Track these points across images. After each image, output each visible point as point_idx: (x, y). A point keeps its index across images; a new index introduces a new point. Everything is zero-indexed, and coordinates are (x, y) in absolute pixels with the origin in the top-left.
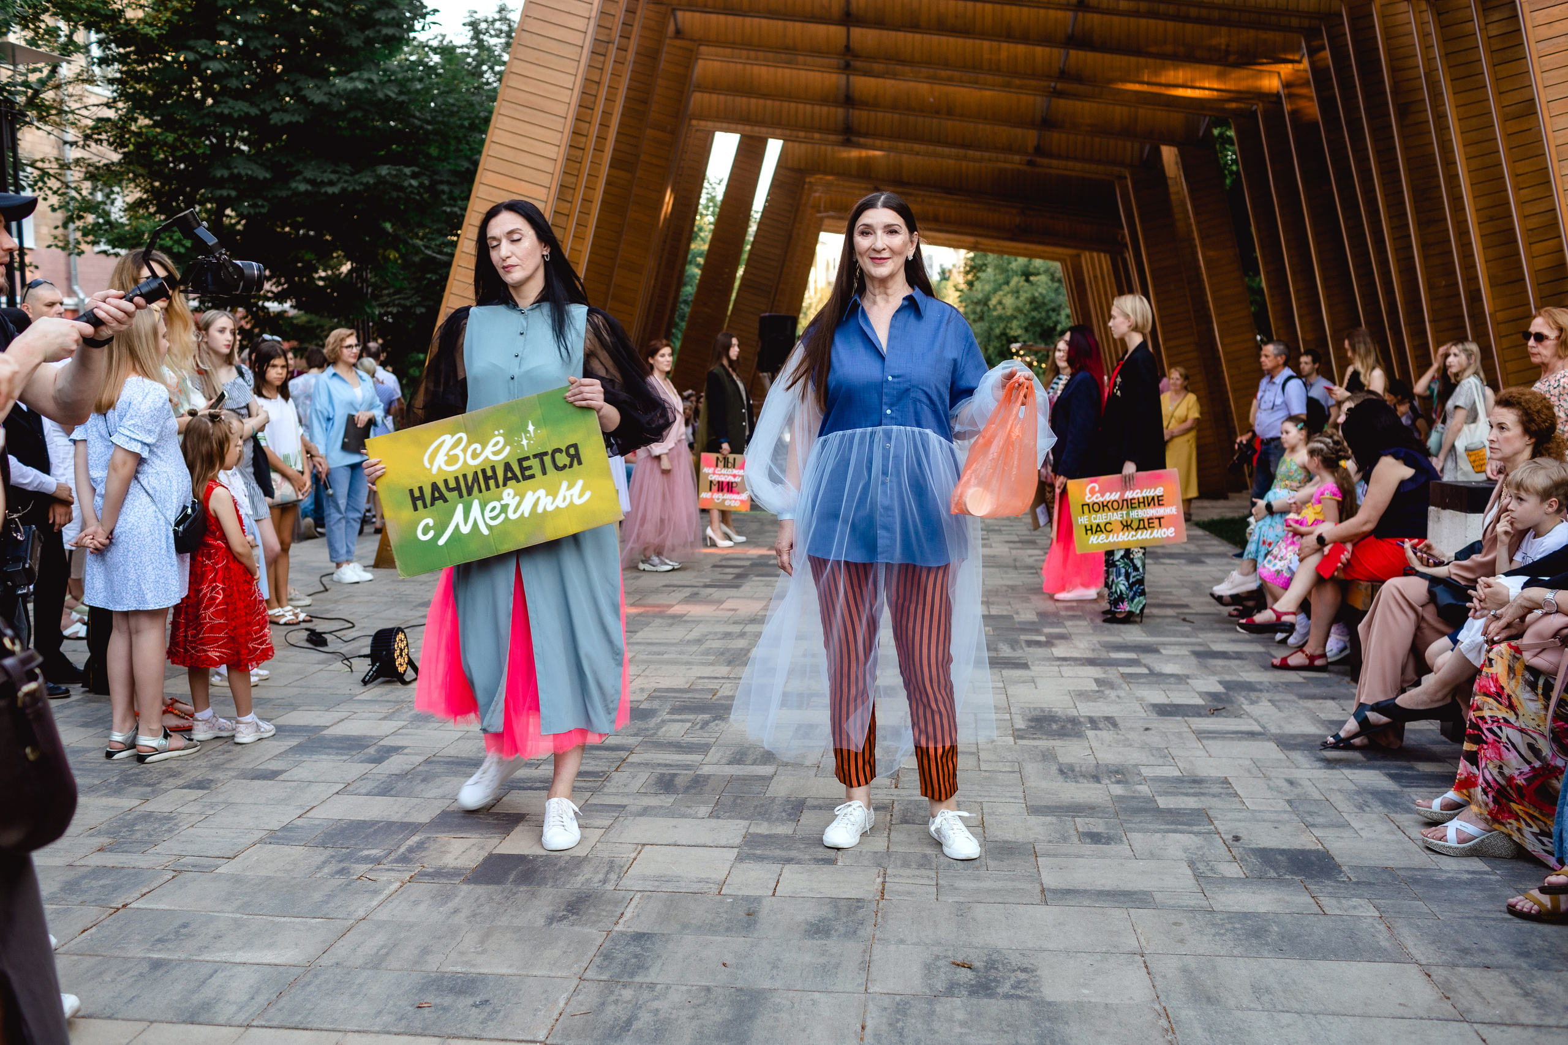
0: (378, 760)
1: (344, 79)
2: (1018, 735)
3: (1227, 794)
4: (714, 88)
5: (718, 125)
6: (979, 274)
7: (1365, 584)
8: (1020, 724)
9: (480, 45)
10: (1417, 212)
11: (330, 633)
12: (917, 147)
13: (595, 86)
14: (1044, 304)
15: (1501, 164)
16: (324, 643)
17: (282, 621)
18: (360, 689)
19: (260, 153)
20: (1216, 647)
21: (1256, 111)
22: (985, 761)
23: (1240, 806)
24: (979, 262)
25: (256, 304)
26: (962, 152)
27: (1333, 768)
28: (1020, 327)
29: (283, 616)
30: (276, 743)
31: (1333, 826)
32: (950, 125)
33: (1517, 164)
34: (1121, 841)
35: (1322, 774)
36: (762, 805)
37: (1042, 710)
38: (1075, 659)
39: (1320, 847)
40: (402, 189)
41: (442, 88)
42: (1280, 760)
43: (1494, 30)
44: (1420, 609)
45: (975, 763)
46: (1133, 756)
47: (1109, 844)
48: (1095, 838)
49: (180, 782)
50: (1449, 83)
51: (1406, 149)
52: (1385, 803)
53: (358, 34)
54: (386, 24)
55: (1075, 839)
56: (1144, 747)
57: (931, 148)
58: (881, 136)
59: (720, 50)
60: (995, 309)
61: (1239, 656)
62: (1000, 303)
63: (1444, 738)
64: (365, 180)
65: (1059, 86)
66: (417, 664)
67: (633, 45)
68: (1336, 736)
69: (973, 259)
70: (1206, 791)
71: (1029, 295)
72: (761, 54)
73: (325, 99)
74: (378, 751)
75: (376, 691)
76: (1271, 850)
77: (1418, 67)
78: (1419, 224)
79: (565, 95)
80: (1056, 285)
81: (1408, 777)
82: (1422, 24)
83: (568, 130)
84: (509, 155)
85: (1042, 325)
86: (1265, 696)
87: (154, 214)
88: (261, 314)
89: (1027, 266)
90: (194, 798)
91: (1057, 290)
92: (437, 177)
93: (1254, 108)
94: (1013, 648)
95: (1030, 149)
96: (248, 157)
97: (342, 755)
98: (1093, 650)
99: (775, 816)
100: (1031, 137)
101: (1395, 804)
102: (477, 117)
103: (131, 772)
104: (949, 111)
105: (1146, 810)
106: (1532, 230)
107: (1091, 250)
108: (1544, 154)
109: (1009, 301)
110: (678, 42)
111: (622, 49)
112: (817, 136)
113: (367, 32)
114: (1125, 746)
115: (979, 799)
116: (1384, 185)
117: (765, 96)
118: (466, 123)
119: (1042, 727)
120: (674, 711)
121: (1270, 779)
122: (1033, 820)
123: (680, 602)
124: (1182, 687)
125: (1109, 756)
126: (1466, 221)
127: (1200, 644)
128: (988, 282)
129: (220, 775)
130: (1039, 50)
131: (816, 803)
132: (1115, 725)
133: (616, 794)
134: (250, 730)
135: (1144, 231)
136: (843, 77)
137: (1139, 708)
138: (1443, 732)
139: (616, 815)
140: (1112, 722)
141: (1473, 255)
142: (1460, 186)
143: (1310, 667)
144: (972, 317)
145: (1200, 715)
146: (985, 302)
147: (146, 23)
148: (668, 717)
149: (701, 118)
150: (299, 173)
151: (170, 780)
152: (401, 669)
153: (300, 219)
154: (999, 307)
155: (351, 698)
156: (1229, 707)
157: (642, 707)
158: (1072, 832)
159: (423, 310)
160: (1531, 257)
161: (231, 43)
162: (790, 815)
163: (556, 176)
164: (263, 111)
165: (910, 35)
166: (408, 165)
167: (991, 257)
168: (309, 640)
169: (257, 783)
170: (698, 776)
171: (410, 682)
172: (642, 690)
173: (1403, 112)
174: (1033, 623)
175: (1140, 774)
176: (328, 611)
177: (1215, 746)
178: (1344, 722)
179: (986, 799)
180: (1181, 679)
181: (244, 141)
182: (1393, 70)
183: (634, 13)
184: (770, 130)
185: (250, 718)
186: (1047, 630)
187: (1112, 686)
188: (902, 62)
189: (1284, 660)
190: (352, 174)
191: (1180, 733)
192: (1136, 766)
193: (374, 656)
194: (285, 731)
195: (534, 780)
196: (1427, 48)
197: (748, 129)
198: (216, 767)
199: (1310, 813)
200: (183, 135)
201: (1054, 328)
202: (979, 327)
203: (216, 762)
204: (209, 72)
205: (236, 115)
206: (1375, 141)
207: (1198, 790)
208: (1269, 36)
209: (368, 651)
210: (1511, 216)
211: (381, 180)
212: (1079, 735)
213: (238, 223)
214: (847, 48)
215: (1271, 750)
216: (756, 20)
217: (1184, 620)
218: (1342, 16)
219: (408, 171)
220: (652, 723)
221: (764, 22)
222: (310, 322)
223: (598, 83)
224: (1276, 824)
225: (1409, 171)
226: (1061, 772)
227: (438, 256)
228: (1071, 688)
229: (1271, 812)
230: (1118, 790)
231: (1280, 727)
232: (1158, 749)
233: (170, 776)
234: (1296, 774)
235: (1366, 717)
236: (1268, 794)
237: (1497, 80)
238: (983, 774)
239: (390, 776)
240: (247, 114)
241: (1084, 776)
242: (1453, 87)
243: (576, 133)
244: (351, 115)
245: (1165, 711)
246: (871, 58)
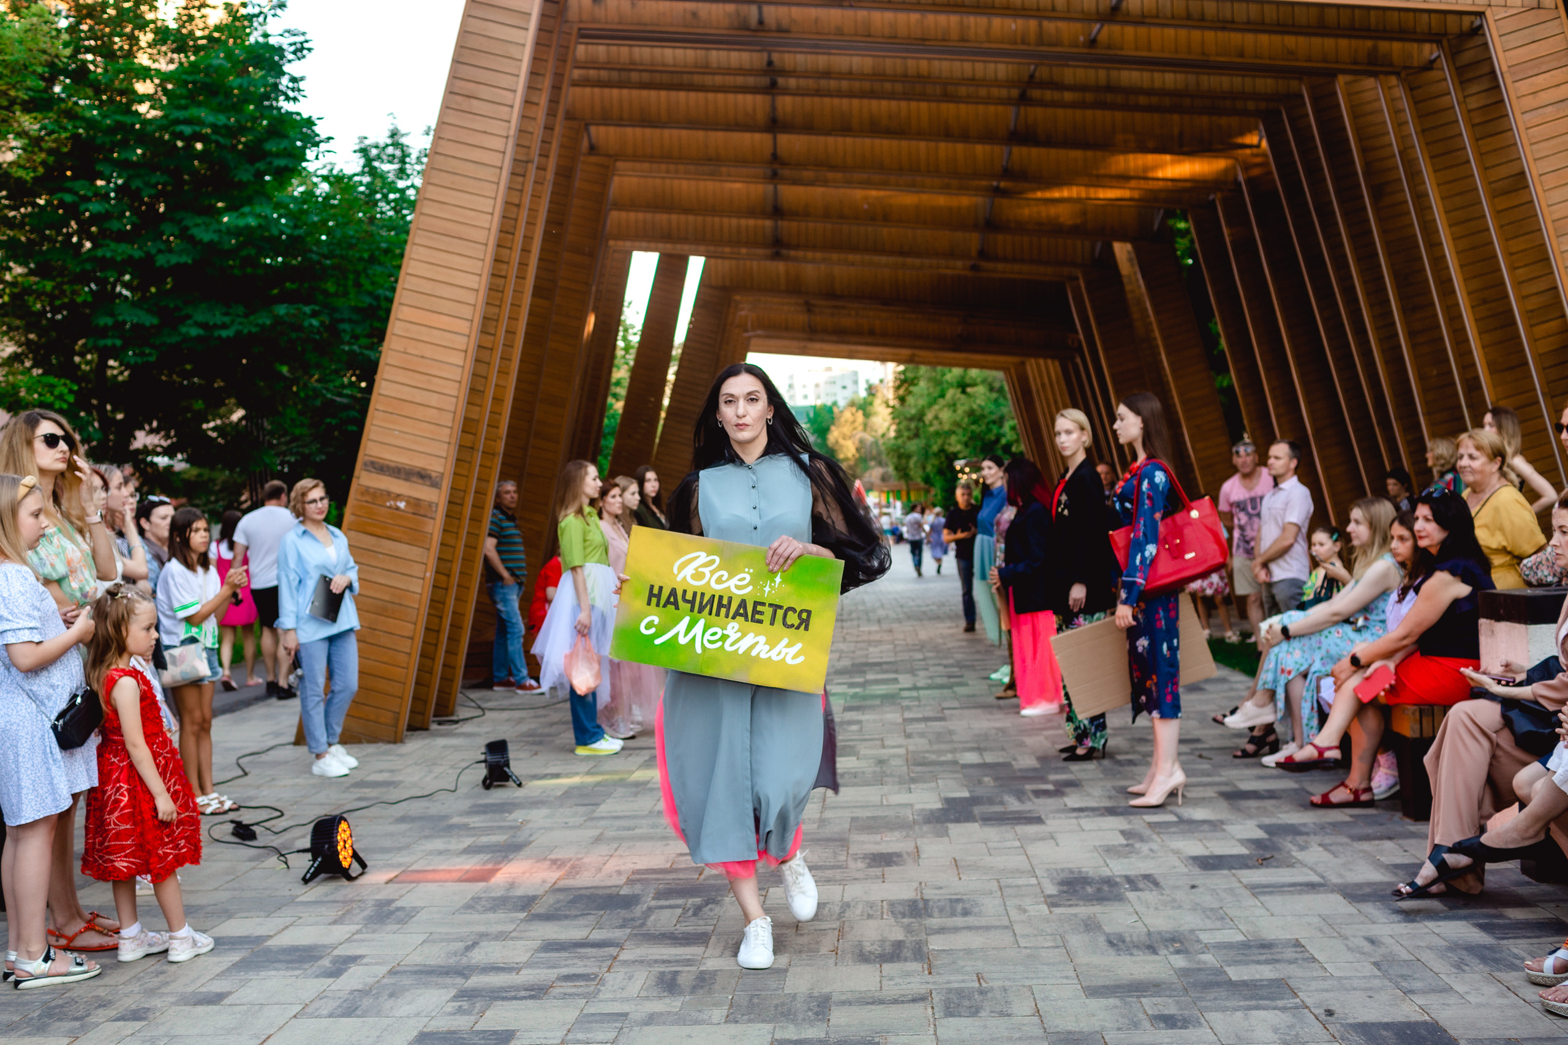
0: (335, 972)
1: (235, 214)
2: (1052, 902)
3: (1304, 959)
4: (631, 204)
5: (637, 244)
6: (912, 388)
7: (1411, 708)
8: (1051, 889)
9: (373, 172)
10: (1401, 298)
11: (257, 824)
12: (851, 257)
13: (515, 209)
14: (983, 416)
15: (1492, 243)
16: (252, 836)
17: (209, 810)
18: (300, 889)
19: (143, 298)
20: (1246, 786)
21: (1214, 201)
22: (1024, 936)
23: (1321, 973)
24: (910, 375)
25: (144, 461)
26: (900, 260)
27: (1413, 921)
28: (959, 442)
29: (208, 805)
30: (215, 959)
31: (1434, 991)
32: (887, 233)
33: (1511, 242)
34: (1200, 1024)
35: (1403, 928)
36: (783, 1004)
37: (1071, 871)
38: (1093, 809)
39: (1427, 1018)
40: (299, 328)
41: (341, 220)
42: (1351, 915)
43: (1473, 103)
44: (1494, 736)
45: (1012, 939)
46: (1188, 921)
47: (1186, 1028)
48: (1169, 1021)
49: (113, 1013)
50: (1428, 160)
51: (1383, 232)
52: (1484, 960)
53: (248, 166)
54: (278, 155)
55: (1147, 1024)
56: (1195, 908)
57: (867, 258)
58: (814, 247)
59: (638, 165)
60: (931, 424)
61: (1271, 795)
62: (936, 417)
63: (1526, 878)
64: (260, 321)
65: (1003, 184)
66: (362, 855)
67: (552, 164)
68: (1412, 884)
69: (904, 372)
70: (1279, 957)
71: (966, 408)
72: (681, 167)
73: (215, 238)
74: (334, 962)
75: (321, 890)
76: (1373, 1024)
77: (1391, 145)
78: (1405, 311)
79: (484, 221)
80: (994, 395)
81: (1500, 926)
82: (1392, 101)
83: (489, 258)
84: (427, 287)
85: (982, 439)
86: (1314, 840)
87: (29, 369)
88: (149, 470)
89: (963, 377)
90: (130, 1032)
91: (996, 401)
92: (337, 316)
93: (1211, 197)
94: (1020, 799)
95: (974, 253)
96: (134, 304)
97: (293, 969)
98: (1110, 797)
99: (801, 1016)
100: (973, 240)
101: (1496, 961)
102: (378, 248)
103: (53, 1004)
104: (884, 216)
105: (1218, 984)
106: (1532, 311)
107: (1036, 356)
108: (1540, 230)
109: (946, 415)
110: (593, 159)
111: (541, 168)
112: (744, 250)
113: (257, 165)
114: (1173, 908)
115: (1027, 983)
116: (1361, 272)
117: (687, 211)
118: (366, 255)
119: (1075, 891)
120: (659, 896)
121: (1347, 938)
122: (1095, 1004)
123: (640, 767)
124: (1219, 834)
125: (1161, 922)
126: (1458, 305)
127: (1226, 784)
128: (922, 396)
129: (156, 1002)
130: (979, 149)
131: (844, 998)
132: (1156, 884)
133: (613, 1000)
134: (185, 946)
135: (1101, 334)
136: (770, 188)
137: (1177, 863)
138: (1524, 870)
139: (619, 1025)
140: (1151, 880)
141: (1467, 340)
142: (1448, 268)
143: (1356, 803)
144: (906, 434)
145: (1248, 867)
146: (920, 417)
147: (20, 166)
148: (654, 903)
149: (618, 237)
150: (188, 317)
151: (100, 1011)
152: (345, 864)
153: (188, 367)
154: (935, 422)
155: (292, 901)
156: (1277, 855)
157: (622, 892)
158: (1142, 1016)
159: (323, 457)
160: (1533, 340)
161: (109, 182)
162: (817, 1014)
163: (479, 307)
164: (148, 253)
165: (840, 140)
166: (307, 304)
167: (923, 370)
168: (235, 833)
169: (201, 1009)
170: (702, 972)
171: (356, 878)
172: (619, 873)
173: (1377, 193)
174: (1035, 770)
175: (1199, 941)
176: (251, 798)
177: (1275, 902)
178: (1420, 866)
179: (1035, 982)
180: (1215, 826)
181: (126, 285)
182: (1364, 150)
183: (552, 129)
184: (693, 247)
185: (185, 931)
186: (1053, 777)
187: (1141, 839)
188: (833, 168)
189: (1325, 797)
190: (246, 316)
191: (1231, 890)
192: (1192, 931)
193: (315, 850)
194: (223, 944)
195: (517, 988)
196: (1400, 125)
197: (669, 247)
198: (152, 992)
199: (1404, 977)
200: (63, 283)
201: (997, 440)
202: (913, 446)
203: (150, 985)
204: (87, 214)
205: (119, 258)
206: (1349, 226)
207: (1269, 957)
208: (1224, 121)
209: (306, 843)
210: (1507, 297)
211: (278, 321)
212: (1120, 898)
213: (121, 373)
214: (775, 157)
215: (1335, 904)
216: (675, 132)
217: (1200, 756)
218: (1302, 96)
219: (307, 309)
220: (638, 911)
221: (684, 133)
222: (200, 475)
223: (518, 206)
224: (1370, 993)
225: (1389, 255)
226: (1111, 943)
227: (338, 399)
228: (1097, 843)
229: (1360, 978)
230: (1179, 961)
231: (1340, 876)
232: (1212, 910)
233: (100, 1006)
234: (1376, 930)
235: (1444, 861)
236: (1350, 957)
237: (1481, 155)
238: (1025, 951)
239: (352, 992)
240: (131, 257)
241: (1137, 947)
242: (1433, 165)
243: (497, 260)
244: (244, 253)
245: (1209, 863)
246: (801, 165)
